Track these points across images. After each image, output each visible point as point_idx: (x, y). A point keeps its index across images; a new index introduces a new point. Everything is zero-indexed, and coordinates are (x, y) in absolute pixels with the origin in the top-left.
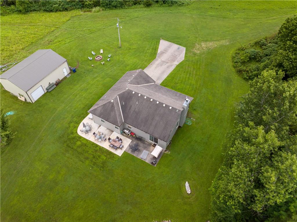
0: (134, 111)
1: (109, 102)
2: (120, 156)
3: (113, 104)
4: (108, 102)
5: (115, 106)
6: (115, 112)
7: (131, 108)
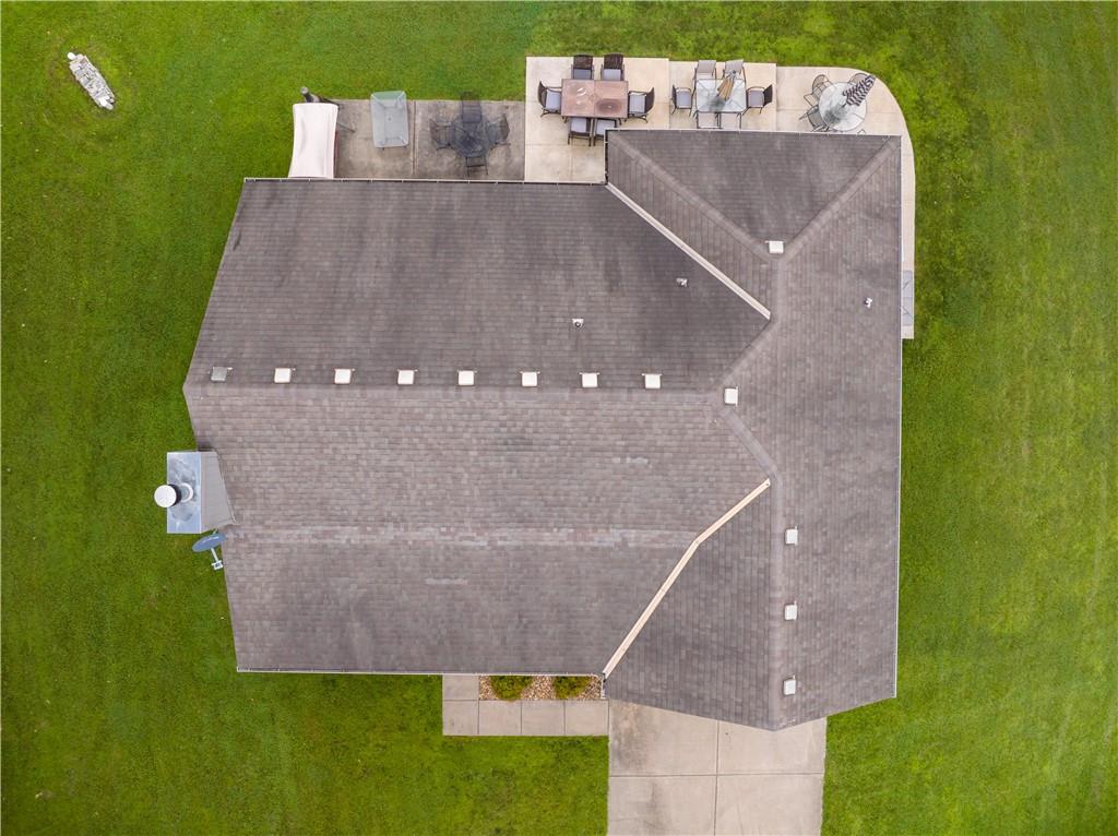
0: (569, 267)
1: (795, 236)
2: (529, 59)
3: (753, 232)
4: (802, 230)
5: (729, 225)
6: (704, 197)
7: (607, 274)
